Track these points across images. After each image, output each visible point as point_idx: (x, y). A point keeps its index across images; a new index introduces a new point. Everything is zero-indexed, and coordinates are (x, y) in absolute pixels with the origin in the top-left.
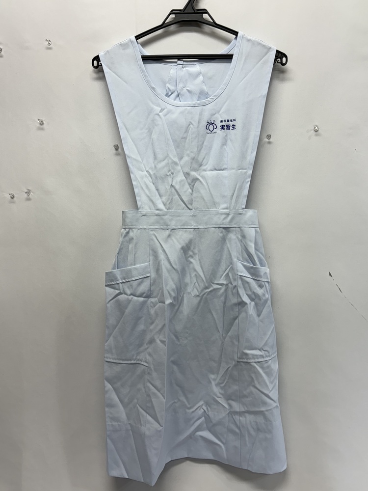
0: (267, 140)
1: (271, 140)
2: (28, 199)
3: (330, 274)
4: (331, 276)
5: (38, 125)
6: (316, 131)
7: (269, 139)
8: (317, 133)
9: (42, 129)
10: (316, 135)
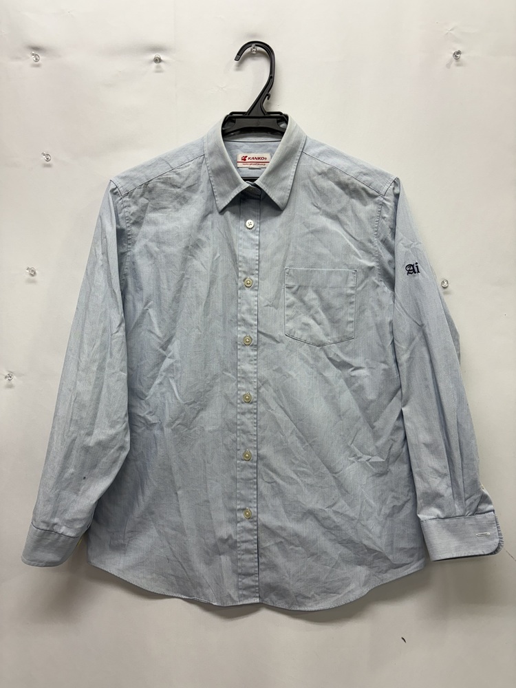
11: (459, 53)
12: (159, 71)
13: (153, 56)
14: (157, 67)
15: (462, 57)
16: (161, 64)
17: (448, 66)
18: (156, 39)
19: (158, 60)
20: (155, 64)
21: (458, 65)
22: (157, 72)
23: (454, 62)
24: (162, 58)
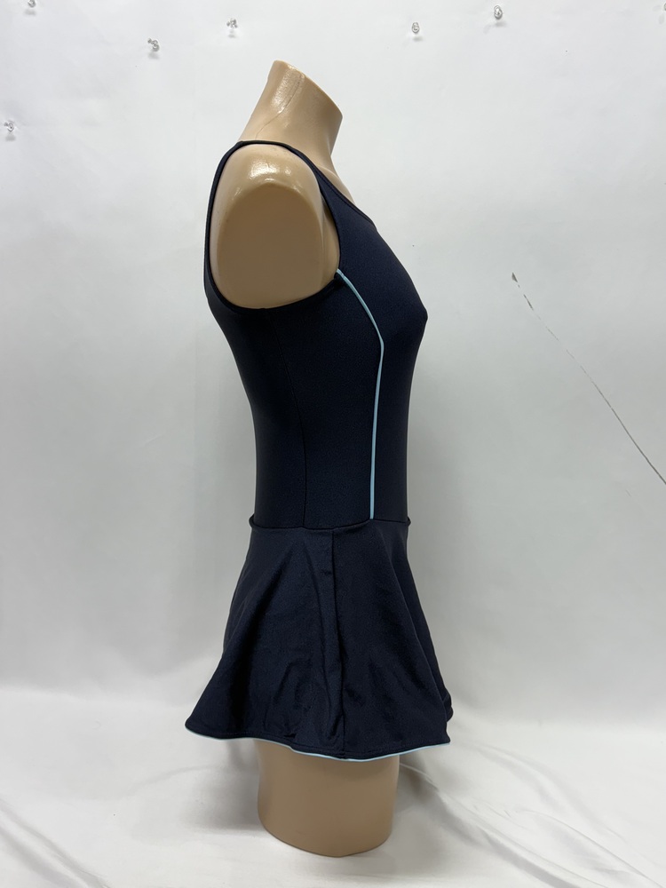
0: (413, 35)
1: (420, 33)
2: (11, 138)
3: (514, 277)
4: (516, 280)
5: (27, 7)
6: (498, 18)
7: (416, 33)
8: (500, 21)
9: (33, 13)
10: (498, 25)
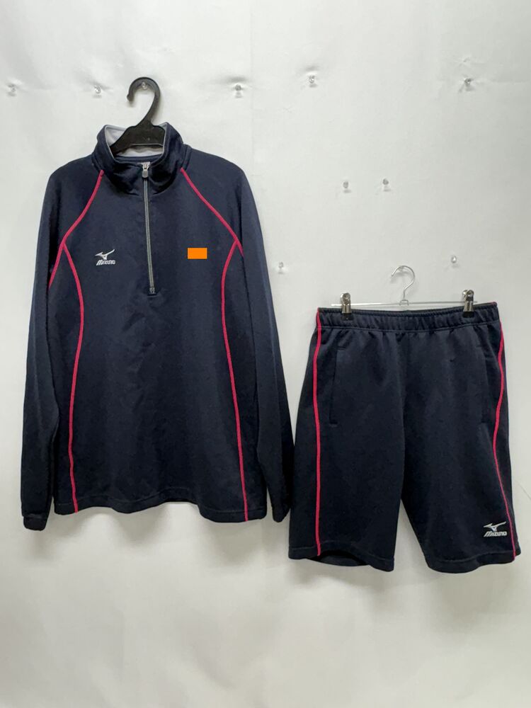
11: (469, 80)
12: (238, 96)
13: (235, 85)
14: (238, 94)
15: (472, 83)
16: (241, 92)
17: (460, 91)
18: (238, 72)
19: (238, 88)
20: (236, 92)
21: (467, 90)
22: (237, 97)
23: (465, 87)
24: (242, 87)
